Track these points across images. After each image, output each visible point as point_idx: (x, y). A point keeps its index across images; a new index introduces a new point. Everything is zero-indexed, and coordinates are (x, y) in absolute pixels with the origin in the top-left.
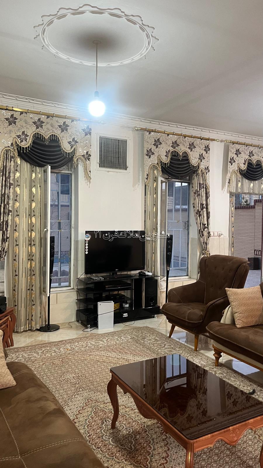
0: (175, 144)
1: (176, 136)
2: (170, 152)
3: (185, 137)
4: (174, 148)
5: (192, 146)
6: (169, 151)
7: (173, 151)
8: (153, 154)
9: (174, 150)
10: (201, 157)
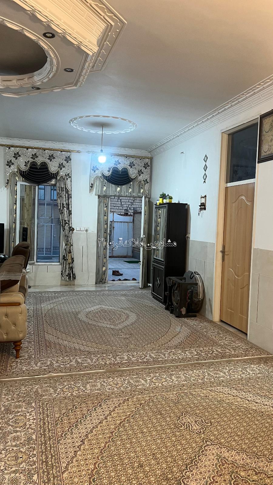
0: (35, 156)
1: (35, 150)
2: (30, 163)
3: (45, 150)
4: (34, 159)
5: (51, 158)
6: (28, 162)
7: (32, 162)
8: (13, 164)
9: (34, 160)
10: (61, 166)
